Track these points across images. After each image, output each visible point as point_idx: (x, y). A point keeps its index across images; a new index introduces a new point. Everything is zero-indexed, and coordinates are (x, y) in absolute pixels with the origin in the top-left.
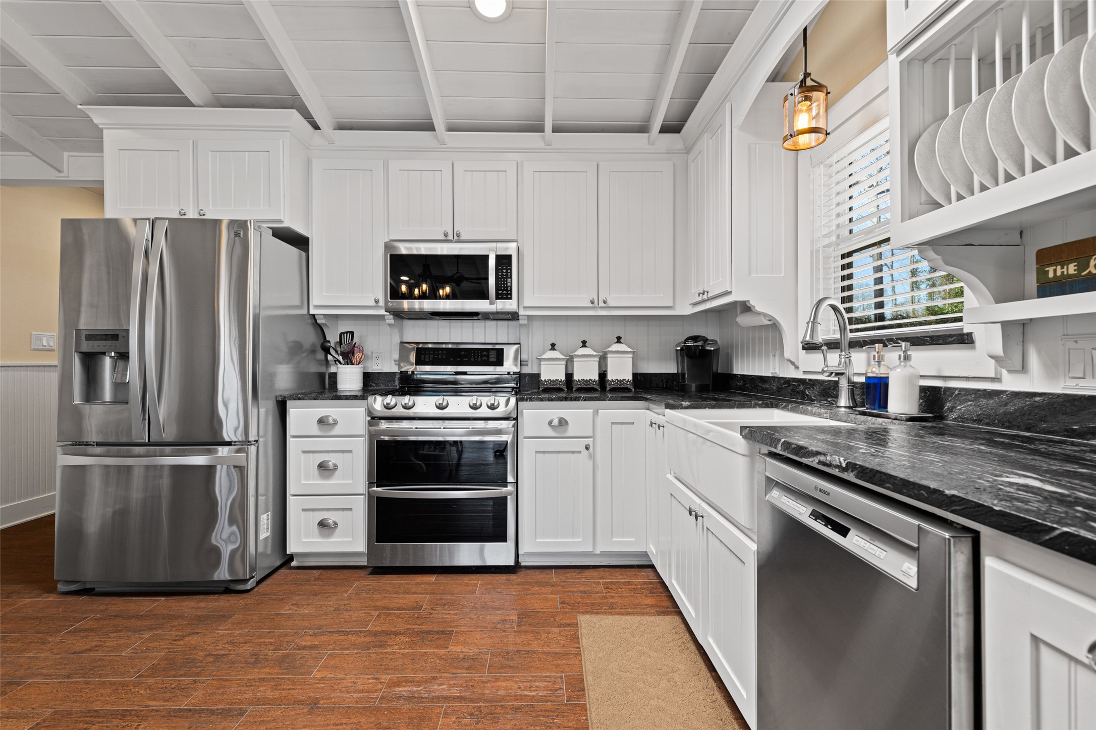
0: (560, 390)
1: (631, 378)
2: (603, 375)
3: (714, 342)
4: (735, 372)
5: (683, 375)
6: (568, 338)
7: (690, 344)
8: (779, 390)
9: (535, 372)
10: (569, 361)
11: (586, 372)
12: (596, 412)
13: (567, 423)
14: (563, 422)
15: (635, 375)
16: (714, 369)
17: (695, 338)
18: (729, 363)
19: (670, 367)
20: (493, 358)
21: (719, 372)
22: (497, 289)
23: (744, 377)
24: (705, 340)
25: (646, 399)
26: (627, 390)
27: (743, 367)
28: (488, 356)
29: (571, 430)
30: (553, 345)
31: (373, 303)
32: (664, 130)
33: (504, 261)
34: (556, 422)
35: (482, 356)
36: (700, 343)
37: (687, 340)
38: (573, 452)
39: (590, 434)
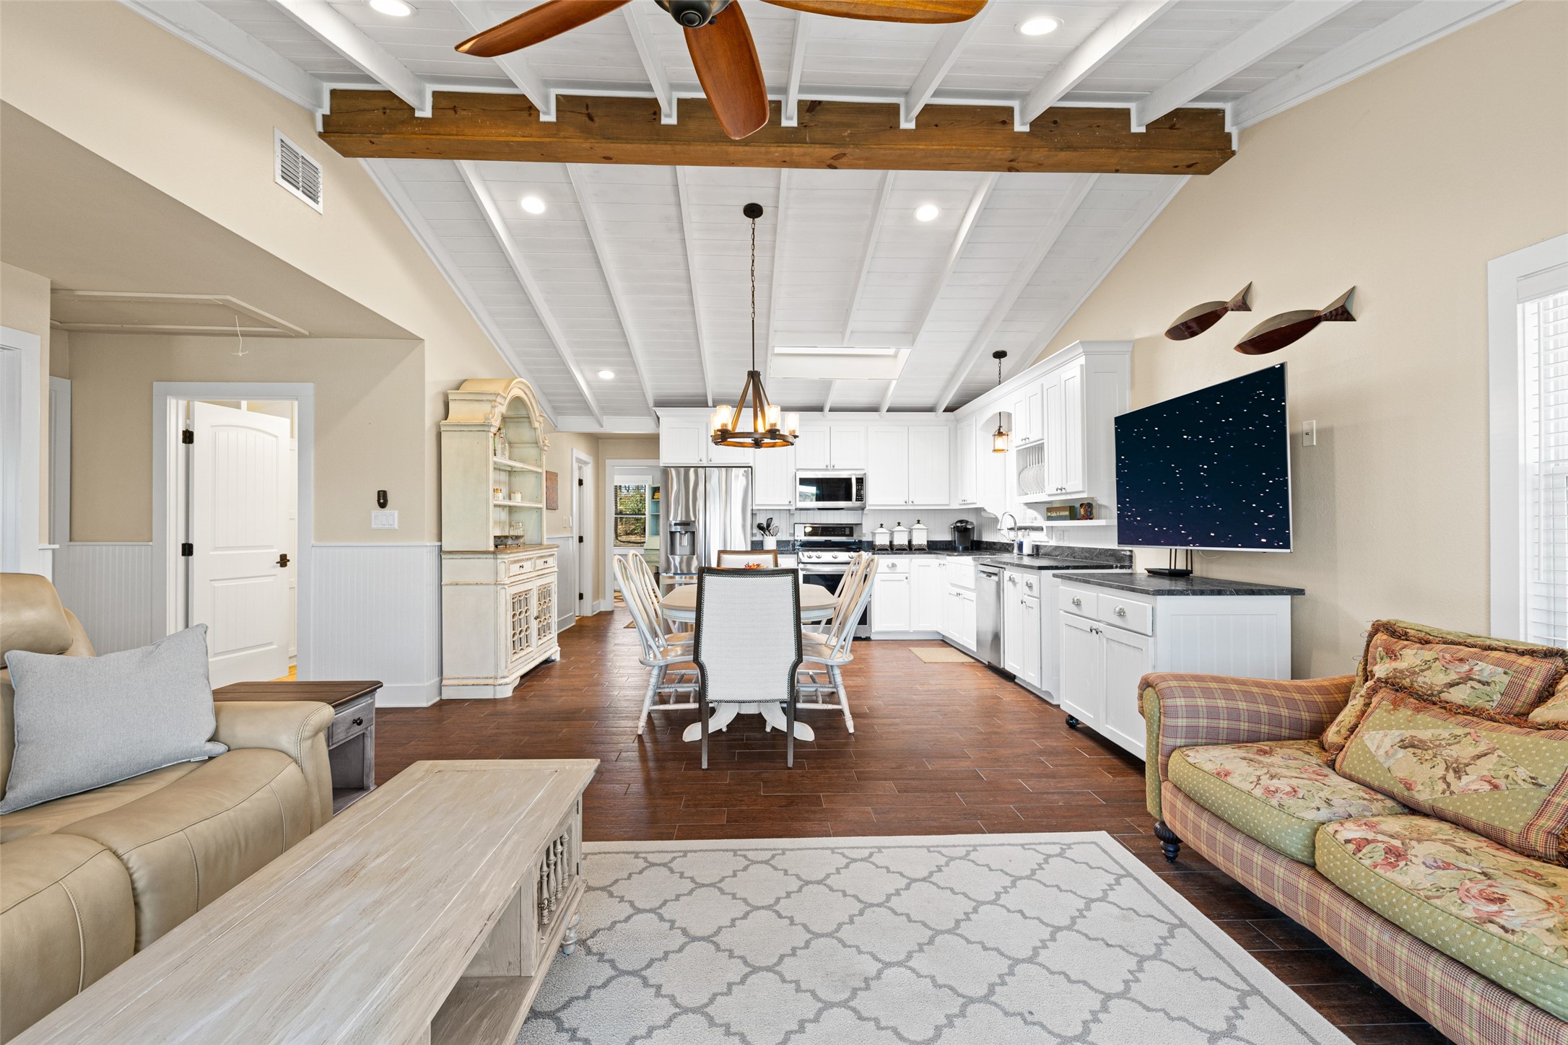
0: (887, 550)
1: (926, 543)
2: (910, 542)
3: (972, 523)
4: (983, 540)
5: (955, 541)
6: (890, 522)
7: (959, 525)
8: (1000, 548)
9: (870, 540)
10: (892, 534)
11: (901, 540)
12: (911, 560)
13: (896, 566)
14: (894, 565)
15: (928, 541)
16: (972, 538)
17: (961, 521)
18: (980, 534)
19: (947, 537)
20: (847, 532)
21: (975, 539)
22: (857, 496)
23: (987, 542)
24: (967, 522)
25: (935, 553)
26: (924, 549)
27: (988, 537)
28: (845, 531)
29: (899, 569)
30: (882, 525)
31: (788, 503)
32: (947, 410)
33: (860, 481)
34: (890, 565)
35: (841, 531)
36: (964, 524)
37: (957, 522)
38: (899, 581)
39: (908, 571)
